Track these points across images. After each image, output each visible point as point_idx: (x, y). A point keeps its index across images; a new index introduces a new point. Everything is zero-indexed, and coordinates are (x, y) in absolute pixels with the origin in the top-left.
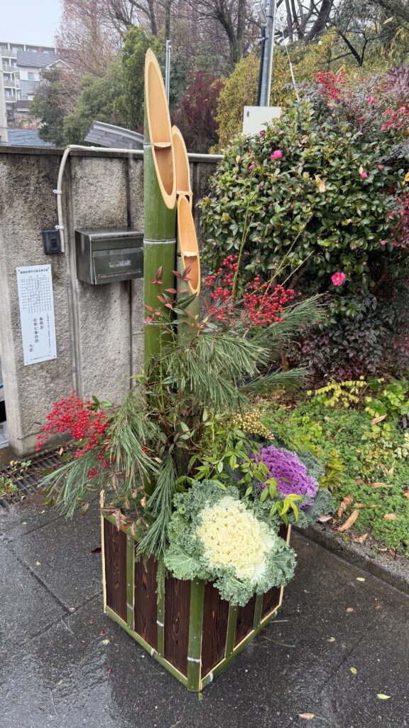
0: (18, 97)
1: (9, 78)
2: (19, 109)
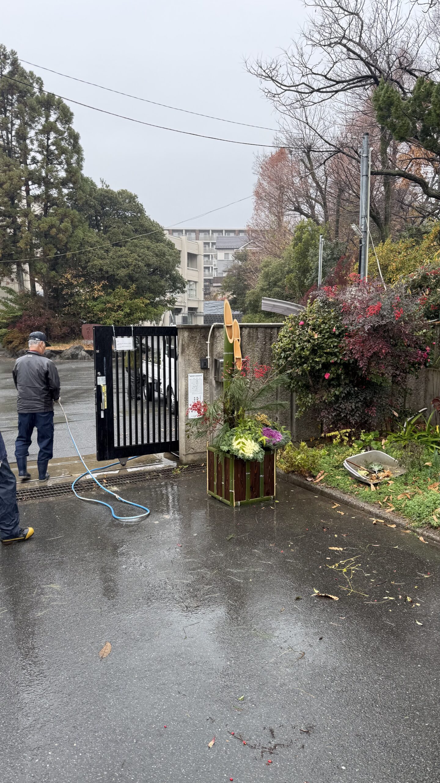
0: (215, 274)
1: (209, 258)
2: (215, 285)
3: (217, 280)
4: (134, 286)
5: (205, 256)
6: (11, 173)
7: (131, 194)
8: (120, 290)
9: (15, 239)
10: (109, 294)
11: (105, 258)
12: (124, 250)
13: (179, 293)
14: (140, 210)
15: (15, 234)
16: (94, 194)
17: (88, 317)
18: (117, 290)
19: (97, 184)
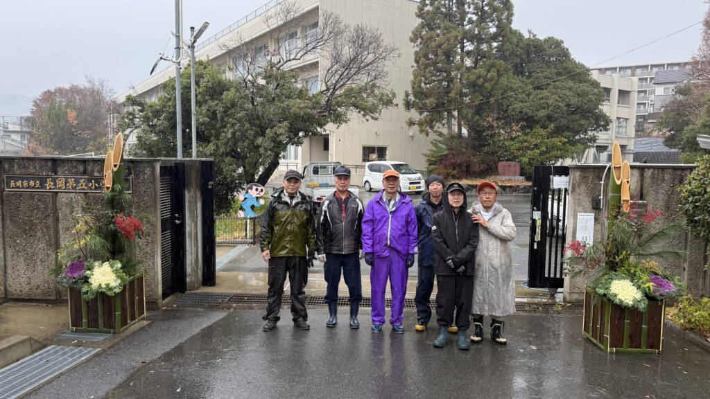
1: (645, 94)
2: (650, 121)
3: (651, 116)
4: (552, 125)
5: (639, 92)
6: (449, 35)
7: (557, 40)
8: (538, 130)
9: (447, 91)
10: (526, 134)
11: (526, 101)
12: (545, 93)
13: (601, 131)
14: (565, 54)
15: (448, 86)
16: (521, 44)
17: (505, 156)
18: (534, 130)
19: (524, 35)
